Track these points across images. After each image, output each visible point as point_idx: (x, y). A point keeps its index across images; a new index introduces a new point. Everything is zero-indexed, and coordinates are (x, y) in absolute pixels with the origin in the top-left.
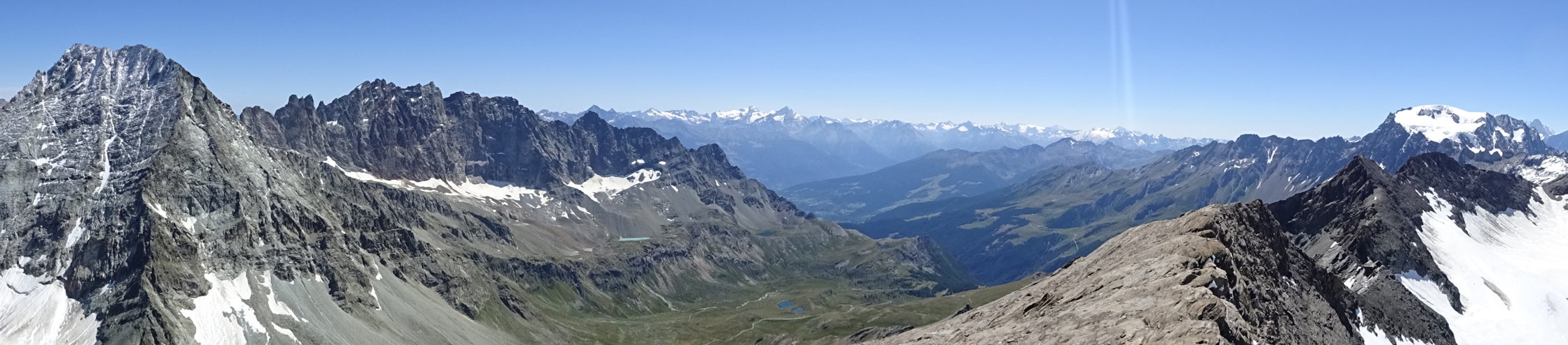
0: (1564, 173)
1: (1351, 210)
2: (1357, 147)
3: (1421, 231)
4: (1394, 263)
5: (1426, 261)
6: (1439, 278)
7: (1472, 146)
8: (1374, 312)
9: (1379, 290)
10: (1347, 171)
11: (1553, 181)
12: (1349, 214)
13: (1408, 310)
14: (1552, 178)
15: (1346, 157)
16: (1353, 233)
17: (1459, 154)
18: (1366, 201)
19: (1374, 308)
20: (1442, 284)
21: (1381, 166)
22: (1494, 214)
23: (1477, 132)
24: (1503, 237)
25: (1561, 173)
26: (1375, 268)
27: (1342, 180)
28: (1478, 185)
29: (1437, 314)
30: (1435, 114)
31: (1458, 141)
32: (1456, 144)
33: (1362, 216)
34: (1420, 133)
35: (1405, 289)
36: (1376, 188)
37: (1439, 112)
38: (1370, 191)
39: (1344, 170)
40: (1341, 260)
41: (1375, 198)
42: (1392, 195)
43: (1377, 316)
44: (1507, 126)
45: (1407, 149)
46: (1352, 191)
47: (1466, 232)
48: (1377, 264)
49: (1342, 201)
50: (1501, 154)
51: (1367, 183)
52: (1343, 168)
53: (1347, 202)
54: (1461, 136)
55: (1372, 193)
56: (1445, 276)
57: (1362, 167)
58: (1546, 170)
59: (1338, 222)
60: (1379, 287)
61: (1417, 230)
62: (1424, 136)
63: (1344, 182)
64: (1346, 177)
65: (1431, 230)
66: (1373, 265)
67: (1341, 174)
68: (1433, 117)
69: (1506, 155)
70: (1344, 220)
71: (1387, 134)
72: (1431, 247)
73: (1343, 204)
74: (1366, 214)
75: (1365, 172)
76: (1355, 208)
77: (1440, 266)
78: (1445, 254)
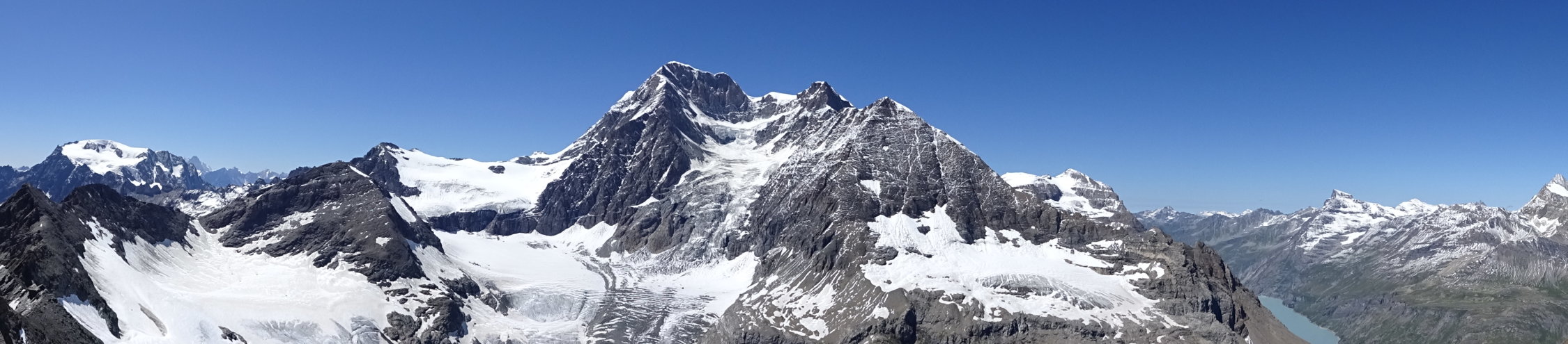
0: (220, 207)
1: (18, 236)
2: (25, 176)
3: (83, 258)
4: (57, 287)
5: (87, 286)
6: (99, 303)
7: (133, 179)
8: (36, 334)
9: (42, 312)
10: (16, 198)
11: (209, 215)
12: (16, 239)
13: (69, 332)
14: (208, 212)
15: (15, 185)
16: (19, 257)
17: (121, 186)
18: (33, 228)
19: (36, 330)
20: (101, 309)
21: (48, 195)
22: (152, 244)
23: (139, 166)
24: (161, 266)
25: (216, 207)
26: (39, 291)
27: (10, 207)
28: (139, 217)
29: (96, 338)
30: (100, 148)
31: (121, 174)
32: (119, 177)
33: (28, 242)
34: (85, 165)
35: (66, 312)
36: (42, 215)
37: (104, 147)
38: (36, 218)
39: (13, 198)
40: (7, 283)
41: (41, 225)
42: (57, 222)
43: (39, 337)
44: (167, 162)
45: (72, 180)
46: (19, 218)
47: (126, 260)
48: (40, 287)
49: (10, 227)
50: (161, 187)
51: (34, 210)
52: (12, 195)
53: (15, 227)
54: (124, 169)
55: (38, 220)
56: (104, 301)
57: (29, 196)
58: (202, 204)
59: (6, 246)
60: (42, 309)
61: (80, 257)
62: (88, 169)
63: (12, 208)
64: (14, 204)
65: (92, 257)
66: (37, 289)
67: (10, 201)
68: (98, 151)
69: (166, 189)
70: (12, 244)
71: (54, 166)
72: (92, 274)
73: (11, 229)
74: (32, 240)
75: (32, 200)
76: (22, 234)
77: (100, 292)
78: (105, 281)
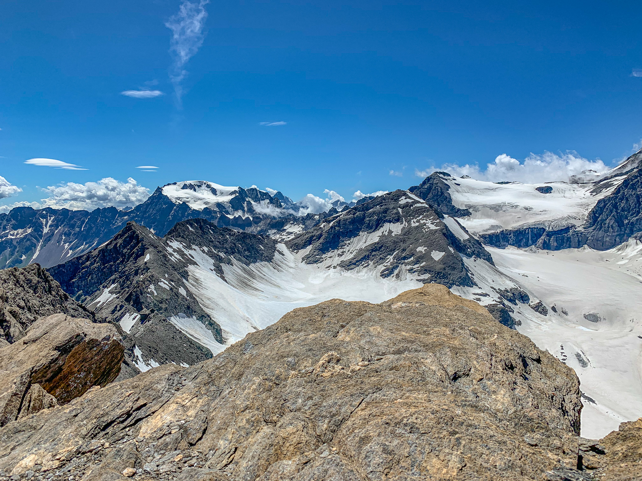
0: (301, 232)
1: (126, 269)
2: (129, 216)
3: (187, 280)
4: (166, 309)
5: (192, 305)
6: (204, 317)
7: (228, 213)
8: (150, 351)
9: (153, 332)
10: (121, 236)
11: (293, 239)
12: (124, 272)
13: (179, 346)
14: (292, 237)
15: (120, 224)
16: (128, 287)
17: (217, 220)
18: (140, 261)
19: (150, 347)
20: (207, 323)
21: (152, 230)
22: (247, 265)
23: (231, 202)
24: (257, 284)
25: (298, 233)
26: (149, 314)
27: (116, 244)
28: (234, 244)
29: (203, 347)
30: (196, 188)
31: (216, 209)
32: (215, 212)
33: (136, 273)
34: (184, 203)
35: (176, 329)
36: (148, 248)
37: (199, 186)
38: (142, 253)
39: (119, 235)
40: (119, 311)
41: (147, 257)
42: (162, 254)
43: (152, 353)
44: (256, 198)
45: (174, 216)
46: (126, 253)
47: (226, 281)
48: (151, 311)
49: (118, 261)
50: (251, 219)
51: (140, 245)
52: (117, 233)
53: (122, 262)
54: (219, 205)
56: (209, 316)
57: (134, 232)
58: (287, 231)
59: (115, 279)
60: (154, 329)
61: (184, 281)
62: (188, 207)
63: (118, 245)
64: (120, 241)
65: (196, 280)
66: (148, 312)
67: (116, 238)
68: (195, 190)
69: (255, 220)
70: (121, 277)
71: (156, 205)
72: (197, 294)
73: (118, 264)
74: (140, 271)
75: (137, 236)
76: (130, 266)
77: (204, 309)
78: (209, 299)
